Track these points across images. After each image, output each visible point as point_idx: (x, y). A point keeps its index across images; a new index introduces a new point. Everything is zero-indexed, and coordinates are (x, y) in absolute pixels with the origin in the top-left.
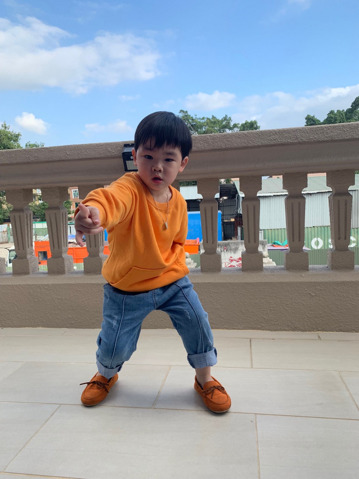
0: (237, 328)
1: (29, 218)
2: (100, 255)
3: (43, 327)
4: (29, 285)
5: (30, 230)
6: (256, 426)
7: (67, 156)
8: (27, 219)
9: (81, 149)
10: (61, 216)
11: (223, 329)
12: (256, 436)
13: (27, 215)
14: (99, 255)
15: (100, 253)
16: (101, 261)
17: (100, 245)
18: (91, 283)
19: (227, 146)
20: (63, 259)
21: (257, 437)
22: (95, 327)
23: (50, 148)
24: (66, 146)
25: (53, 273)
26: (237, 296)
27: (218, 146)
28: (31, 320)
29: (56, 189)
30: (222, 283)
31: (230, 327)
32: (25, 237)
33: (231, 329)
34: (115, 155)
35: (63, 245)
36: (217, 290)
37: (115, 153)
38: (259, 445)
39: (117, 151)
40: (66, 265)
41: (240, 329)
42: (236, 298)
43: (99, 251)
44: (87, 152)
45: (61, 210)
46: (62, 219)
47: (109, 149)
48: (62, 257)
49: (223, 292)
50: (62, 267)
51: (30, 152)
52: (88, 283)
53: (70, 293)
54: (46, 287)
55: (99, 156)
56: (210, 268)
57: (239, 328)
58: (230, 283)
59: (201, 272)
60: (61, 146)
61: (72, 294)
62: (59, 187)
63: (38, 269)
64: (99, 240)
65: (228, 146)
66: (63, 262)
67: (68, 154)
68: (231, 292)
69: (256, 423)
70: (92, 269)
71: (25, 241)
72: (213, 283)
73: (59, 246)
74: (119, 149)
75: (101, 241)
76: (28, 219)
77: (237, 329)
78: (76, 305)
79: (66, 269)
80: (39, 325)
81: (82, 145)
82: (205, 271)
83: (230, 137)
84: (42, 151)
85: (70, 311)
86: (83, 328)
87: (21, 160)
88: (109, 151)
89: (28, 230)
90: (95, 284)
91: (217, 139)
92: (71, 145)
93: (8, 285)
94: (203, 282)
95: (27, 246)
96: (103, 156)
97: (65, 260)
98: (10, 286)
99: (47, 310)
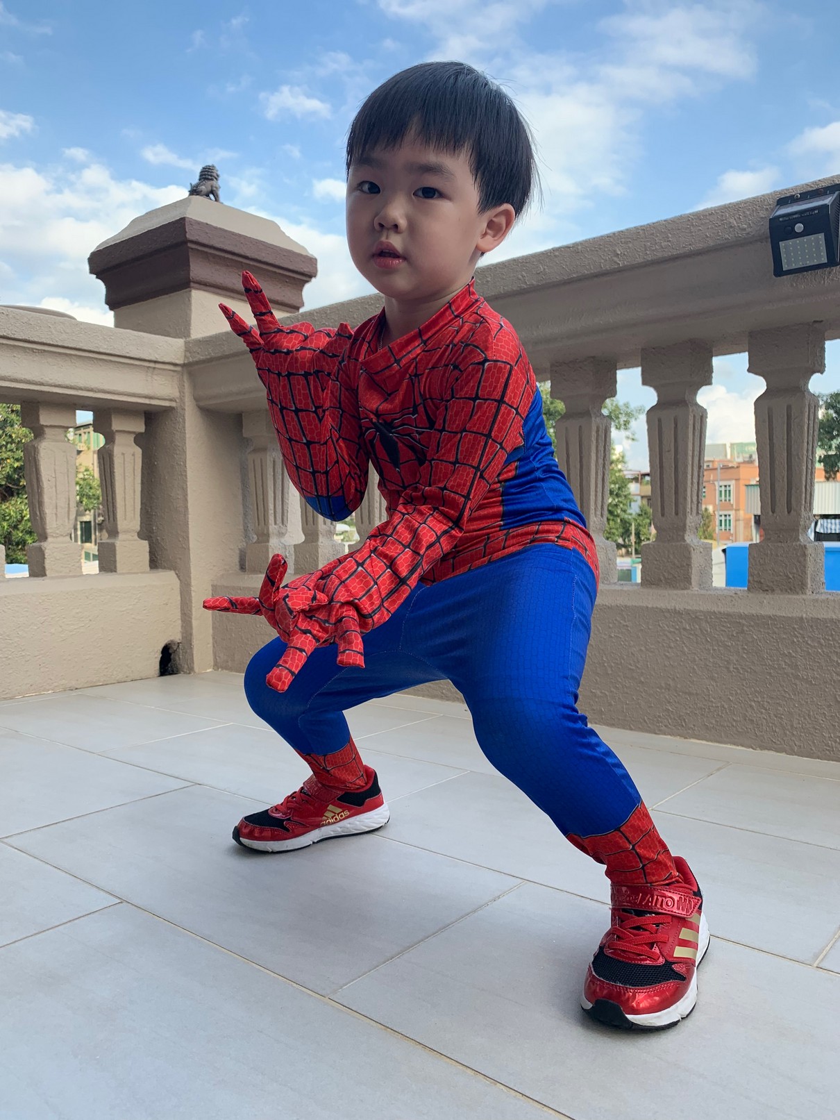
2: (686, 538)
7: (615, 259)
9: (653, 234)
10: (594, 434)
14: (683, 537)
15: (688, 532)
16: (690, 553)
17: (688, 510)
18: (657, 608)
22: (660, 730)
24: (614, 234)
29: (585, 363)
34: (748, 233)
35: (592, 511)
37: (750, 230)
39: (753, 223)
43: (685, 525)
44: (670, 241)
45: (593, 419)
46: (595, 442)
47: (731, 220)
51: (527, 265)
52: (647, 607)
55: (700, 246)
60: (602, 237)
62: (593, 357)
64: (685, 499)
67: (619, 253)
70: (664, 576)
74: (763, 214)
81: (657, 222)
87: (506, 288)
88: (731, 227)
90: (668, 611)
92: (627, 230)
96: (711, 243)
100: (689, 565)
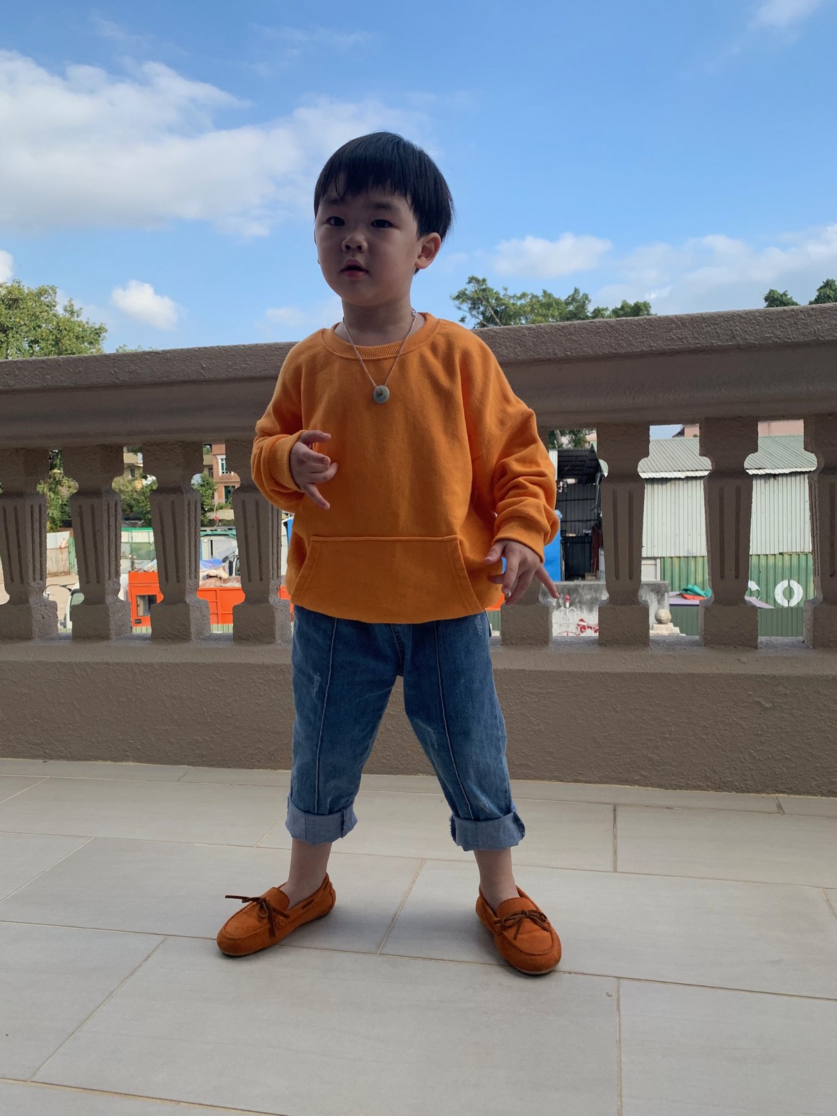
0: (583, 779)
1: (114, 513)
2: (270, 599)
3: (137, 762)
4: (107, 664)
5: (114, 539)
6: (618, 1006)
7: (202, 371)
8: (108, 513)
9: (233, 355)
10: (186, 507)
11: (550, 779)
12: (618, 1029)
13: (109, 504)
14: (268, 598)
15: (271, 595)
16: (273, 612)
17: (271, 577)
18: (249, 664)
19: (567, 351)
20: (187, 606)
21: (620, 1031)
22: (253, 766)
23: (165, 352)
24: (199, 349)
25: (163, 638)
26: (585, 703)
27: (549, 353)
28: (110, 745)
29: (175, 446)
30: (552, 671)
31: (568, 777)
32: (103, 555)
33: (569, 780)
35: (187, 576)
36: (539, 688)
38: (622, 1049)
40: (192, 620)
41: (591, 783)
42: (585, 710)
43: (268, 589)
44: (248, 364)
45: (185, 495)
46: (187, 515)
48: (185, 602)
49: (552, 693)
50: (185, 625)
51: (120, 362)
52: (240, 664)
53: (198, 685)
54: (146, 670)
56: (525, 636)
57: (588, 779)
58: (569, 673)
59: (502, 645)
60: (189, 349)
61: (205, 688)
62: (182, 442)
63: (129, 628)
64: (268, 568)
65: (572, 353)
66: (187, 615)
67: (205, 366)
68: (572, 693)
69: (618, 999)
70: (252, 632)
71: (103, 565)
72: (530, 671)
73: (178, 577)
75: (273, 567)
76: (111, 514)
77: (585, 782)
78: (212, 714)
79: (193, 630)
80: (127, 756)
81: (236, 346)
82: (512, 644)
83: (575, 331)
84: (147, 359)
85: (198, 726)
86: (225, 767)
87: (98, 380)
89: (109, 539)
90: (258, 666)
91: (545, 336)
92: (211, 347)
93: (61, 662)
94: (507, 667)
95: (107, 575)
97: (191, 608)
98: (65, 664)
99: (146, 723)
100: (273, 623)
